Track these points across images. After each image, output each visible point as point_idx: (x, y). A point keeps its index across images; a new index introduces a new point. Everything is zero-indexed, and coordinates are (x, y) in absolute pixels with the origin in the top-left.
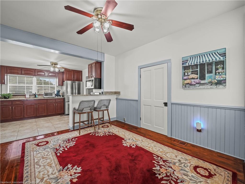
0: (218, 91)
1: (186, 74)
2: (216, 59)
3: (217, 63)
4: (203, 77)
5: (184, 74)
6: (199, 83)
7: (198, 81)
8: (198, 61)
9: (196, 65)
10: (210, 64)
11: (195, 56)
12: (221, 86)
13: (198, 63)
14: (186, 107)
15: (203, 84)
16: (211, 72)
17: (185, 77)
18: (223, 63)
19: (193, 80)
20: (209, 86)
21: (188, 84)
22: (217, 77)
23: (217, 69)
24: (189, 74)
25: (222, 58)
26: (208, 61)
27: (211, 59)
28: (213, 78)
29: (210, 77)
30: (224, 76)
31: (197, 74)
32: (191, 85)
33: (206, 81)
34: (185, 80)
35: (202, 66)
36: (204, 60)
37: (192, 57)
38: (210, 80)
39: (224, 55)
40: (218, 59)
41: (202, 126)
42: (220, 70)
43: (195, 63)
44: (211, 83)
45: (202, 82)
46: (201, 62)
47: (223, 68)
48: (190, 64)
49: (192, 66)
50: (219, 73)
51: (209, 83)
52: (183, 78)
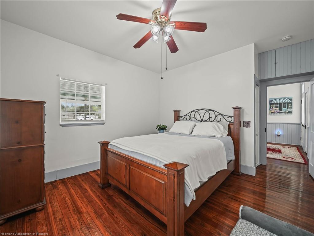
0: (289, 116)
1: (272, 107)
2: (288, 101)
3: (288, 103)
4: (281, 109)
5: (271, 107)
6: (279, 112)
7: (278, 111)
8: (279, 101)
9: (278, 103)
10: (285, 103)
11: (277, 99)
12: (290, 114)
13: (279, 102)
14: (275, 124)
15: (281, 113)
16: (285, 107)
17: (271, 109)
18: (291, 103)
19: (275, 111)
20: (284, 114)
21: (273, 112)
22: (288, 109)
23: (288, 106)
24: (273, 107)
25: (290, 101)
26: (284, 102)
27: (285, 101)
28: (286, 110)
29: (285, 110)
30: (291, 109)
31: (278, 108)
32: (274, 113)
33: (283, 111)
34: (271, 110)
35: (281, 104)
36: (282, 101)
37: (275, 99)
38: (285, 111)
39: (291, 100)
40: (289, 101)
41: (281, 133)
42: (290, 107)
43: (277, 102)
44: (285, 112)
45: (281, 112)
46: (280, 102)
47: (291, 106)
48: (274, 102)
49: (275, 103)
50: (289, 108)
51: (284, 112)
52: (269, 109)
